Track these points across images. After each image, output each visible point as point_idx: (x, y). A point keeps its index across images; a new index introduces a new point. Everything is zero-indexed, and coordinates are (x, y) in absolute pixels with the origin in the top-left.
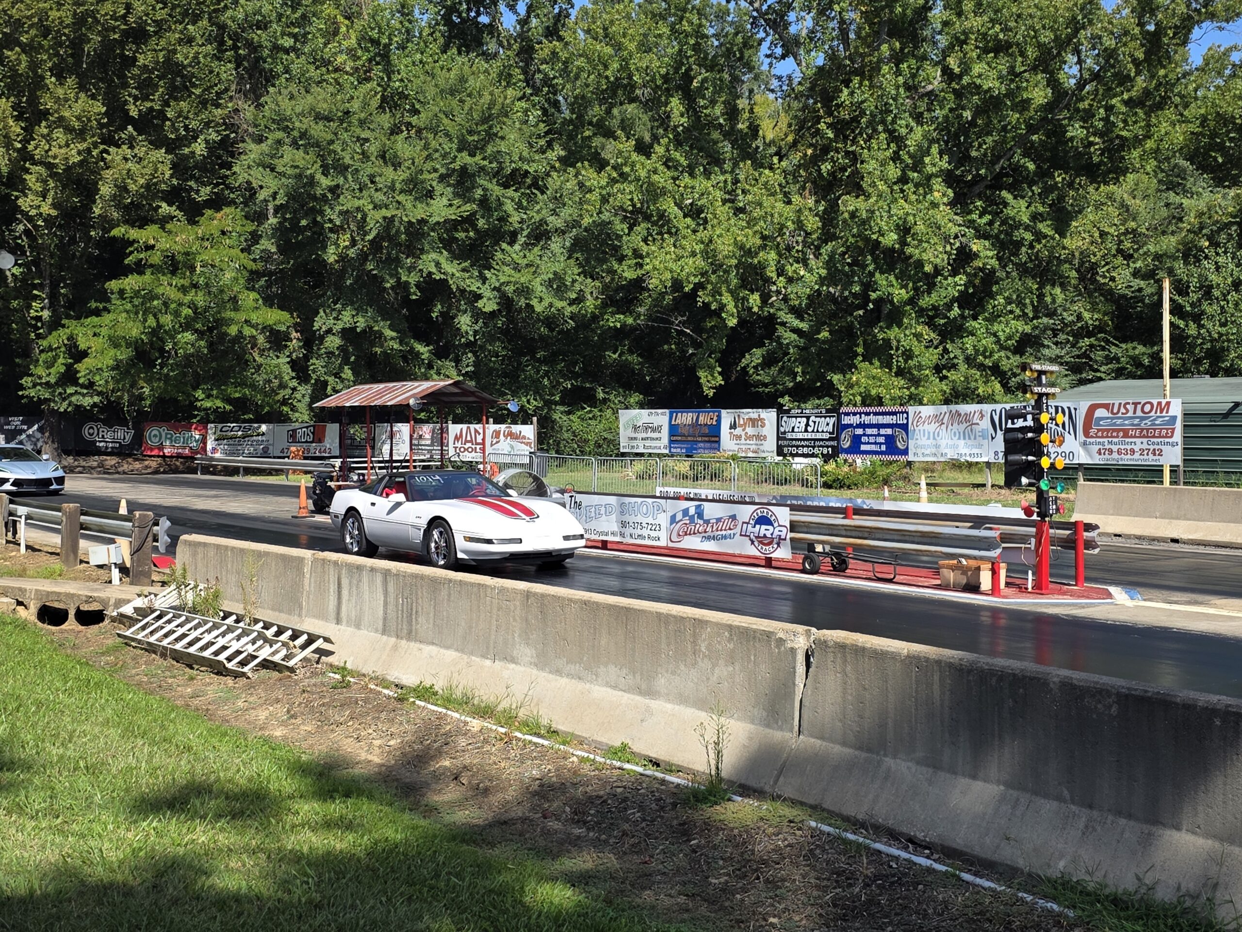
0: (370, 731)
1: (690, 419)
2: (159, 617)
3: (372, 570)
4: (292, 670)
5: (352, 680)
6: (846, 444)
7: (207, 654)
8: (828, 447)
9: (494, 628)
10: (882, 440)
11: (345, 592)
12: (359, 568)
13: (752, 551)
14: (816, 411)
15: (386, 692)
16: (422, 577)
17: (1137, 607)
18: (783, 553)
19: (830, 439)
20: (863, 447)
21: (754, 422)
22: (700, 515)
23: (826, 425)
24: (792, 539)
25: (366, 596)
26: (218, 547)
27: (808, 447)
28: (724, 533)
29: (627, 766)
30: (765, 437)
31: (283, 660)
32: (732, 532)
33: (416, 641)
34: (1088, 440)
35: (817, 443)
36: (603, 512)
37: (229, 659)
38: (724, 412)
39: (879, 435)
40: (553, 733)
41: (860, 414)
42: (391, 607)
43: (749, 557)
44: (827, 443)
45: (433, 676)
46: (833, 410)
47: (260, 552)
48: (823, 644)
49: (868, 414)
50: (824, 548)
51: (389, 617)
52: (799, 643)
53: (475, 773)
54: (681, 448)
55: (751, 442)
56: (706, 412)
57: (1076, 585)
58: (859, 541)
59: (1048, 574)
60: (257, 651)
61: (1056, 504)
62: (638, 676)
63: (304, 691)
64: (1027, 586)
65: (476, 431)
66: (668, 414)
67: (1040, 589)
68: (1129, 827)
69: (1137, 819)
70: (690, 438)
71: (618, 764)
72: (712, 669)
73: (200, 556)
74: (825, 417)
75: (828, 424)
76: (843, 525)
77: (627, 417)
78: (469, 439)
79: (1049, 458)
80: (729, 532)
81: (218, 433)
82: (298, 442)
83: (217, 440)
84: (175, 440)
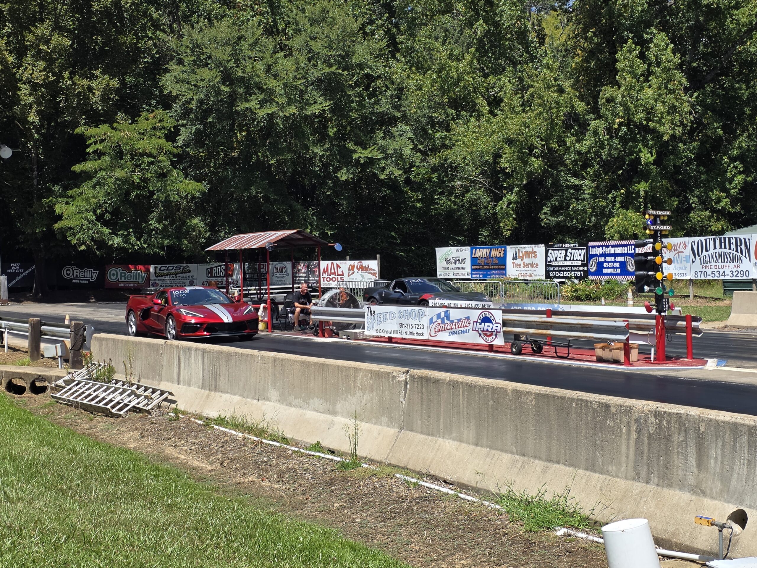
0: (183, 442)
1: (484, 253)
2: (77, 385)
3: (197, 349)
4: (148, 412)
5: (181, 416)
6: (593, 269)
7: (101, 405)
9: (258, 380)
10: (617, 265)
11: (182, 364)
12: (190, 349)
13: (481, 341)
14: (571, 245)
15: (200, 422)
16: (221, 352)
17: (714, 370)
18: (499, 341)
19: (582, 265)
20: (605, 271)
21: (529, 254)
22: (448, 317)
23: (579, 255)
24: (504, 332)
25: (193, 367)
26: (114, 340)
27: (567, 271)
28: (462, 329)
29: (317, 454)
30: (537, 265)
31: (144, 406)
32: (467, 328)
33: (219, 391)
35: (573, 269)
36: (388, 317)
37: (113, 407)
38: (507, 247)
39: (615, 261)
40: (284, 439)
41: (602, 246)
42: (206, 372)
43: (478, 345)
44: (580, 268)
45: (225, 411)
46: (583, 244)
47: (137, 342)
48: (412, 377)
49: (607, 246)
50: (527, 338)
51: (205, 378)
52: (402, 377)
53: (232, 460)
54: (480, 274)
55: (528, 269)
56: (495, 248)
57: (687, 358)
58: (544, 332)
59: (664, 351)
60: (130, 402)
61: (668, 304)
62: (328, 403)
63: (152, 423)
64: (650, 358)
65: (338, 266)
66: (470, 250)
67: (659, 360)
68: (539, 465)
69: (543, 460)
70: (485, 267)
71: (313, 453)
72: (363, 396)
73: (104, 346)
74: (578, 249)
75: (580, 255)
76: (534, 322)
77: (441, 253)
78: (333, 271)
79: (663, 273)
80: (466, 328)
81: (158, 271)
82: (215, 277)
83: (157, 277)
84: (128, 277)
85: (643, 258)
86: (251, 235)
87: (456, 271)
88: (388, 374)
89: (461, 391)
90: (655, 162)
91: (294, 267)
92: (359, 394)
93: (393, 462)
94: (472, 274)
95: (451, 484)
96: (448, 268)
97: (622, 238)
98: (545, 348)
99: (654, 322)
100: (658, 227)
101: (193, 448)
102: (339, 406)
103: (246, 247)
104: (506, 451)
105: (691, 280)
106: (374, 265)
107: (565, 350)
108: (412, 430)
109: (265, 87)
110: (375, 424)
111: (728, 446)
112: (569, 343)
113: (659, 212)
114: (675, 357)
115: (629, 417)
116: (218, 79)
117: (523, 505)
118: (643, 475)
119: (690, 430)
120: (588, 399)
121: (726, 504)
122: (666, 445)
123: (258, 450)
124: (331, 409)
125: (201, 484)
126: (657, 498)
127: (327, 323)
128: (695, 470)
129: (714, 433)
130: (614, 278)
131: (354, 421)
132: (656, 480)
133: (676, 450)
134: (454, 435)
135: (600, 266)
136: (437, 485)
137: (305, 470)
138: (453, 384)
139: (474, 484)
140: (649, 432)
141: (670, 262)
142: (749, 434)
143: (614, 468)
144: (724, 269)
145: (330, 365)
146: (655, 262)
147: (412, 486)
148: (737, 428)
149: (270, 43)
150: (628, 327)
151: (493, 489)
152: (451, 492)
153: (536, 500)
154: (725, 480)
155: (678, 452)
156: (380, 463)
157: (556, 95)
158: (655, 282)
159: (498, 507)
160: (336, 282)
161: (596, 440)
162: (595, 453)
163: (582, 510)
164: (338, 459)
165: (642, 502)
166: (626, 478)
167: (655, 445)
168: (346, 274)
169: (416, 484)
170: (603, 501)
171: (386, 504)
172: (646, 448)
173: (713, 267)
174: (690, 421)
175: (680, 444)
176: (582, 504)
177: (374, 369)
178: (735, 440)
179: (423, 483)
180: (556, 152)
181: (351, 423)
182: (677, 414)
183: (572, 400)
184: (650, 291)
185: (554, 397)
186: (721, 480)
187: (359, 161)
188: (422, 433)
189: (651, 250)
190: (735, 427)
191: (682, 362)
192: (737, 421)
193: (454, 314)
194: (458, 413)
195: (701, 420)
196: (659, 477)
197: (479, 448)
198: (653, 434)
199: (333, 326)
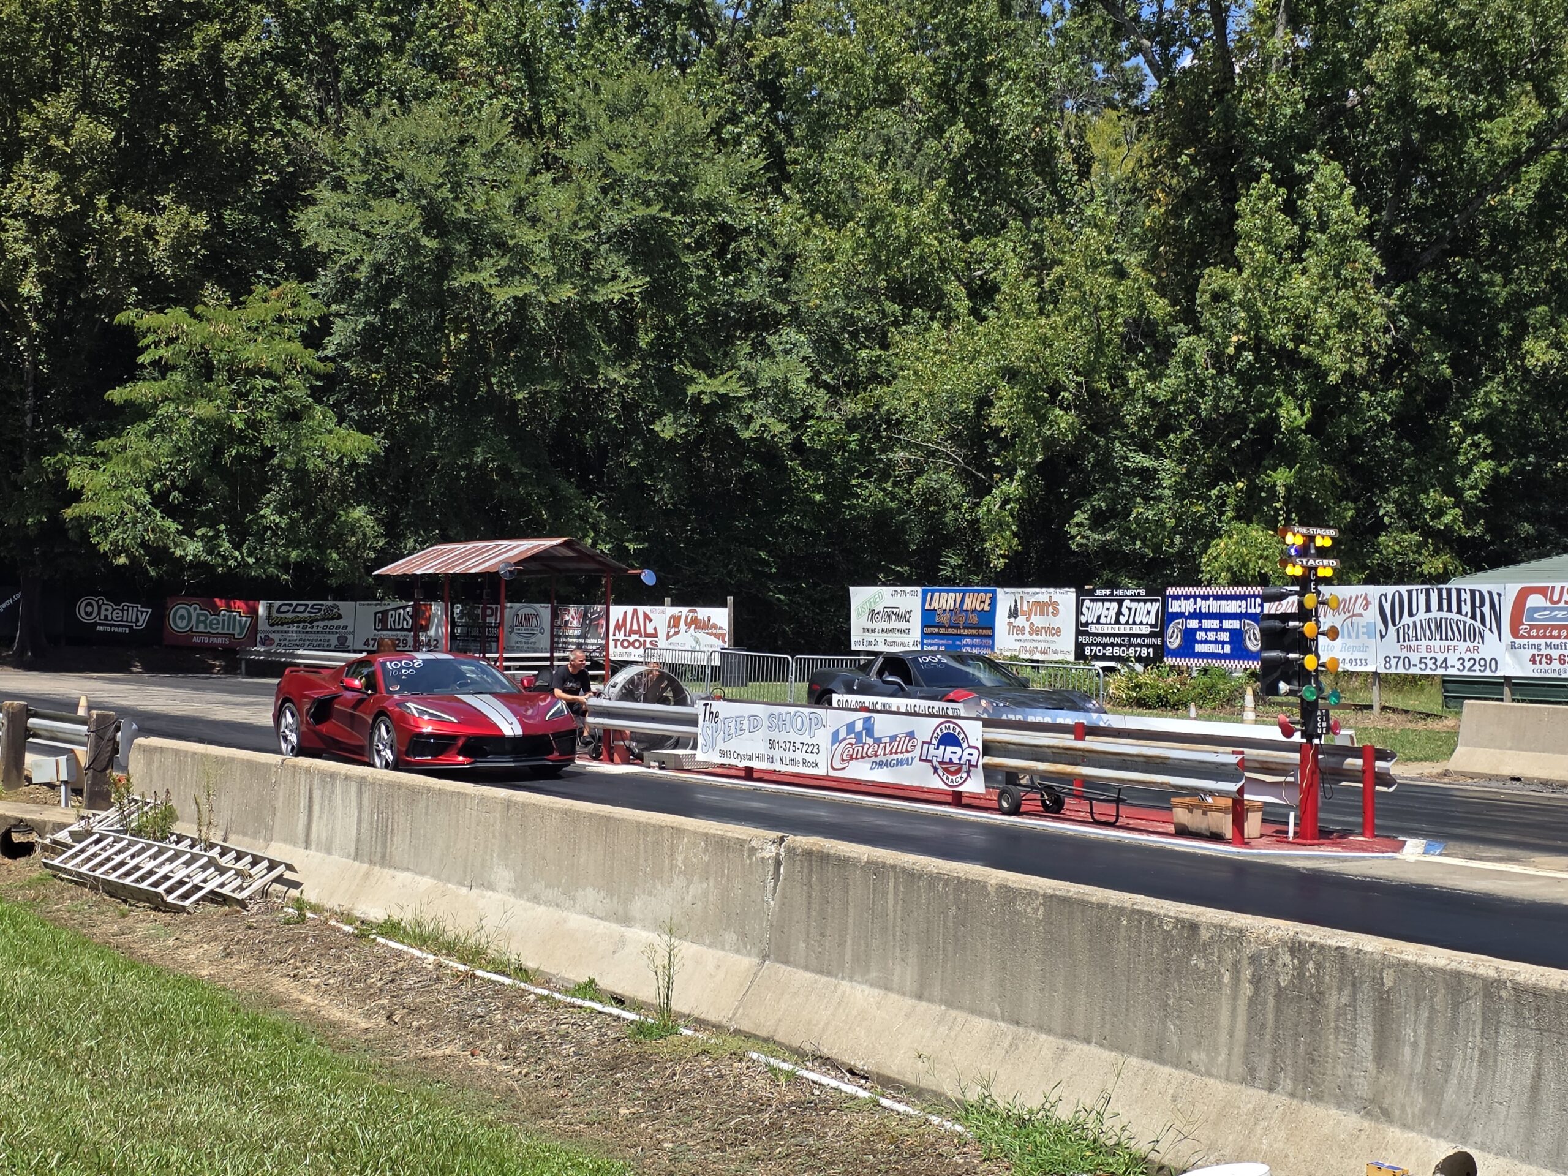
0: (311, 969)
1: (951, 601)
2: (97, 842)
3: (347, 778)
4: (243, 904)
5: (309, 915)
6: (1174, 643)
7: (144, 885)
8: (1148, 646)
9: (472, 847)
10: (1225, 637)
11: (316, 808)
12: (333, 776)
13: (936, 783)
14: (1129, 593)
15: (347, 929)
16: (399, 786)
17: (1418, 862)
18: (974, 785)
20: (1199, 648)
21: (1043, 608)
22: (869, 730)
23: (1146, 613)
24: (985, 766)
25: (339, 813)
26: (176, 752)
27: (1120, 645)
28: (899, 756)
29: (588, 1004)
30: (1058, 632)
31: (233, 891)
32: (909, 755)
33: (390, 867)
34: (1518, 641)
35: (1133, 641)
36: (745, 726)
37: (169, 891)
38: (1000, 591)
39: (1221, 629)
40: (521, 971)
41: (1195, 597)
42: (365, 825)
43: (931, 791)
44: (1148, 641)
45: (402, 908)
46: (1156, 591)
47: (224, 758)
48: (791, 851)
49: (1205, 598)
50: (1032, 780)
51: (363, 837)
52: (770, 851)
53: (412, 1011)
54: (939, 645)
55: (1039, 638)
56: (974, 591)
57: (1363, 835)
58: (1069, 769)
59: (1316, 819)
60: (205, 881)
61: (1327, 720)
62: (615, 899)
63: (249, 927)
64: (1287, 832)
65: (646, 616)
66: (920, 594)
67: (1304, 838)
68: (1047, 1043)
69: (1056, 1034)
70: (951, 631)
71: (579, 1002)
72: (688, 887)
73: (156, 765)
74: (1145, 601)
75: (1149, 612)
76: (1049, 747)
77: (861, 597)
78: (635, 627)
79: (1318, 656)
80: (906, 755)
81: (274, 614)
82: (391, 630)
83: (272, 625)
84: (211, 623)
85: (1278, 624)
86: (469, 546)
87: (891, 637)
88: (741, 842)
89: (891, 885)
90: (1311, 428)
91: (555, 615)
92: (679, 882)
93: (746, 1026)
94: (923, 644)
95: (863, 1077)
96: (873, 631)
97: (1236, 581)
98: (1069, 802)
99: (1296, 757)
100: (1311, 562)
101: (331, 981)
102: (637, 906)
103: (458, 570)
104: (980, 1013)
105: (1376, 674)
106: (721, 616)
107: (1111, 809)
108: (786, 962)
109: (511, 243)
110: (710, 946)
111: (1440, 1019)
112: (1118, 795)
113: (1312, 531)
114: (1337, 831)
115: (1238, 952)
116: (416, 223)
117: (1012, 1126)
118: (1263, 1073)
119: (1363, 982)
120: (1155, 910)
121: (1433, 1141)
122: (1313, 1012)
123: (465, 991)
124: (621, 912)
125: (345, 1058)
126: (1290, 1122)
127: (619, 733)
128: (1371, 1067)
129: (1412, 992)
130: (1216, 663)
131: (667, 938)
132: (1289, 1085)
133: (1333, 1024)
134: (874, 975)
135: (1189, 636)
136: (835, 1078)
137: (561, 1036)
138: (876, 869)
139: (910, 1079)
140: (1279, 984)
141: (1333, 633)
142: (1485, 996)
143: (1203, 1056)
144: (1446, 655)
145: (623, 820)
146: (1302, 634)
147: (782, 1079)
148: (1460, 983)
149: (524, 153)
150: (1243, 765)
151: (951, 1090)
152: (863, 1094)
153: (1039, 1116)
154: (1433, 1090)
155: (1337, 1028)
156: (718, 1027)
157: (1108, 281)
158: (1301, 675)
159: (958, 1128)
160: (641, 651)
161: (1167, 997)
162: (1164, 1023)
163: (1133, 1142)
164: (631, 1016)
165: (1259, 1131)
166: (1228, 1079)
167: (1290, 1011)
168: (662, 634)
169: (790, 1075)
170: (1178, 1125)
171: (728, 1113)
172: (1270, 1018)
173: (1423, 649)
174: (1363, 965)
175: (1340, 1012)
176: (1133, 1129)
177: (712, 831)
178: (1456, 1006)
179: (805, 1074)
180: (1106, 398)
181: (661, 941)
182: (1338, 948)
183: (1120, 910)
184: (1291, 693)
185: (1084, 904)
186: (1425, 1089)
187: (700, 400)
188: (806, 968)
189: (1295, 609)
190: (1456, 980)
191: (1351, 842)
192: (1461, 968)
193: (884, 725)
194: (884, 929)
195: (1386, 962)
196: (1295, 1080)
197: (924, 1004)
198: (1286, 988)
199: (632, 739)
